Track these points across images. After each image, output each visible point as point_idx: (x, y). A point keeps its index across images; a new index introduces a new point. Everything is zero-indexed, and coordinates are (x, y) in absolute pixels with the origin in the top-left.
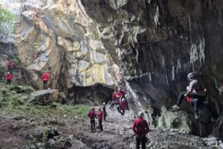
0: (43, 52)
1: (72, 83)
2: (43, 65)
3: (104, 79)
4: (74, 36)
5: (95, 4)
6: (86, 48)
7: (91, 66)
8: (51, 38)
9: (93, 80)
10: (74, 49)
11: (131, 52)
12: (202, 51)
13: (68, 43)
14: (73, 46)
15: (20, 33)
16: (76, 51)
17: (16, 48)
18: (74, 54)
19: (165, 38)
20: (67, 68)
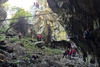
0: (42, 27)
1: (53, 40)
2: (42, 32)
3: (65, 38)
4: (53, 20)
5: (55, 7)
6: (58, 25)
7: (60, 32)
8: (45, 21)
9: (61, 39)
10: (53, 25)
11: (69, 26)
12: (98, 24)
13: (51, 23)
14: (53, 24)
15: (35, 20)
16: (54, 26)
17: (33, 26)
18: (53, 27)
19: (81, 18)
20: (51, 33)
